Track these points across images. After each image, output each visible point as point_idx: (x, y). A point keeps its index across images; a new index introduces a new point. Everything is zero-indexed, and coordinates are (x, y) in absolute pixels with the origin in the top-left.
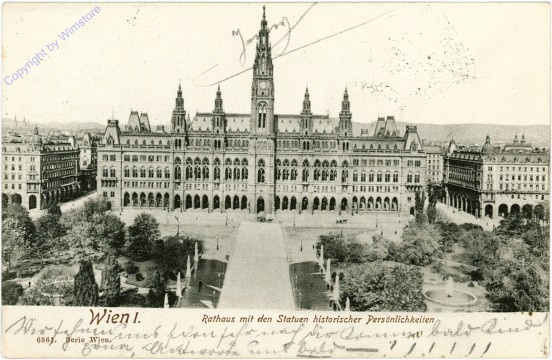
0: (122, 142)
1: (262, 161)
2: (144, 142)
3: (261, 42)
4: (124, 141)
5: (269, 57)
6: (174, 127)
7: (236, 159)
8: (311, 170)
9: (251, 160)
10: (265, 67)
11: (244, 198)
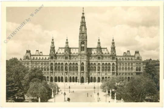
0: (31, 58)
1: (83, 63)
2: (40, 58)
3: (82, 20)
4: (32, 57)
5: (85, 25)
6: (51, 52)
7: (74, 63)
8: (101, 67)
9: (79, 63)
10: (83, 29)
11: (76, 78)
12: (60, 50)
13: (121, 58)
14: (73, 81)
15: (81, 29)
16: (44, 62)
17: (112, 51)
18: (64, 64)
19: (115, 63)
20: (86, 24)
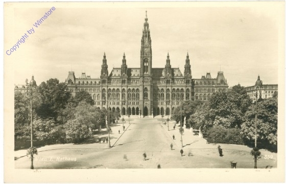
1: (146, 88)
2: (87, 82)
3: (145, 29)
4: (77, 82)
5: (149, 36)
6: (102, 73)
7: (133, 89)
8: (170, 94)
9: (141, 89)
10: (147, 42)
11: (137, 108)
12: (115, 71)
13: (199, 82)
14: (134, 114)
15: (144, 42)
16: (93, 88)
17: (185, 72)
18: (121, 90)
19: (190, 88)
20: (150, 34)
